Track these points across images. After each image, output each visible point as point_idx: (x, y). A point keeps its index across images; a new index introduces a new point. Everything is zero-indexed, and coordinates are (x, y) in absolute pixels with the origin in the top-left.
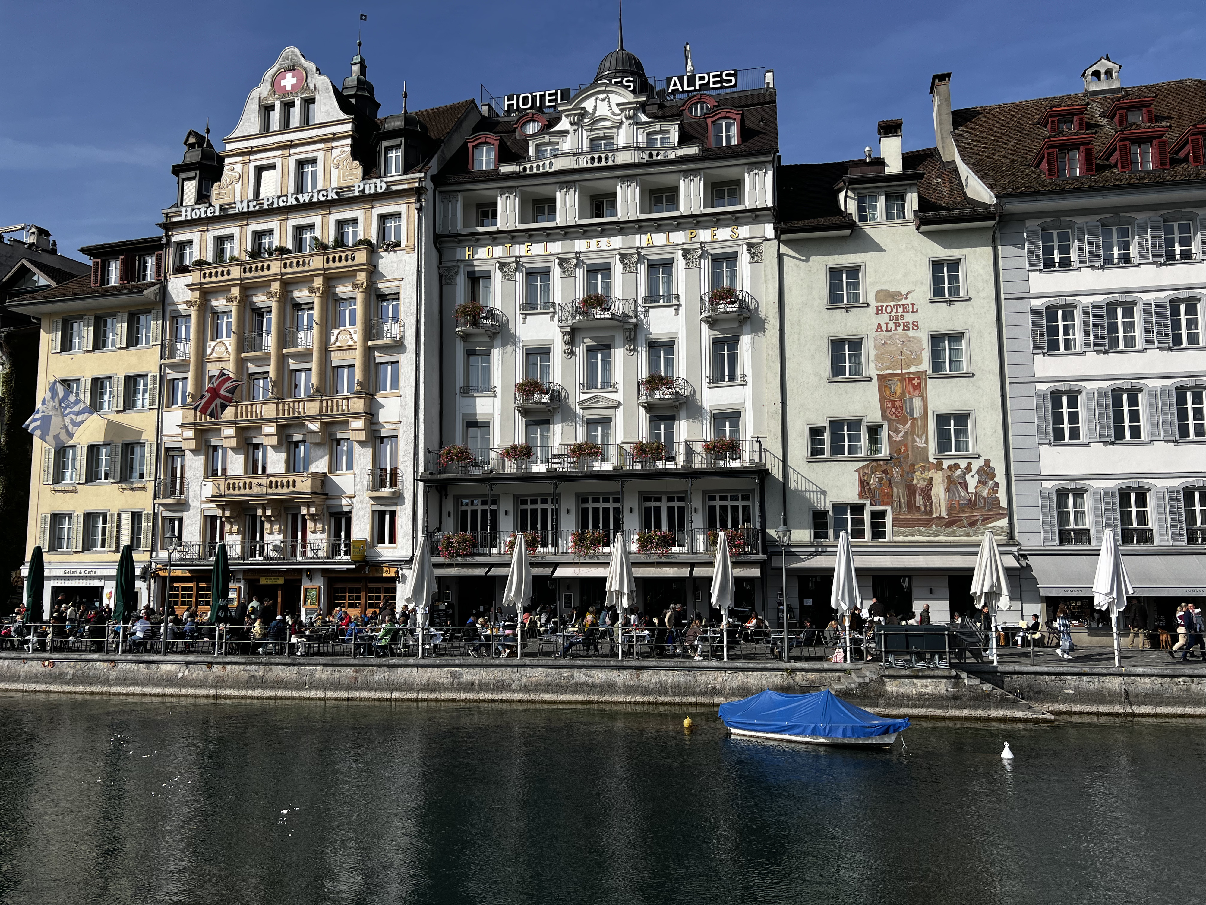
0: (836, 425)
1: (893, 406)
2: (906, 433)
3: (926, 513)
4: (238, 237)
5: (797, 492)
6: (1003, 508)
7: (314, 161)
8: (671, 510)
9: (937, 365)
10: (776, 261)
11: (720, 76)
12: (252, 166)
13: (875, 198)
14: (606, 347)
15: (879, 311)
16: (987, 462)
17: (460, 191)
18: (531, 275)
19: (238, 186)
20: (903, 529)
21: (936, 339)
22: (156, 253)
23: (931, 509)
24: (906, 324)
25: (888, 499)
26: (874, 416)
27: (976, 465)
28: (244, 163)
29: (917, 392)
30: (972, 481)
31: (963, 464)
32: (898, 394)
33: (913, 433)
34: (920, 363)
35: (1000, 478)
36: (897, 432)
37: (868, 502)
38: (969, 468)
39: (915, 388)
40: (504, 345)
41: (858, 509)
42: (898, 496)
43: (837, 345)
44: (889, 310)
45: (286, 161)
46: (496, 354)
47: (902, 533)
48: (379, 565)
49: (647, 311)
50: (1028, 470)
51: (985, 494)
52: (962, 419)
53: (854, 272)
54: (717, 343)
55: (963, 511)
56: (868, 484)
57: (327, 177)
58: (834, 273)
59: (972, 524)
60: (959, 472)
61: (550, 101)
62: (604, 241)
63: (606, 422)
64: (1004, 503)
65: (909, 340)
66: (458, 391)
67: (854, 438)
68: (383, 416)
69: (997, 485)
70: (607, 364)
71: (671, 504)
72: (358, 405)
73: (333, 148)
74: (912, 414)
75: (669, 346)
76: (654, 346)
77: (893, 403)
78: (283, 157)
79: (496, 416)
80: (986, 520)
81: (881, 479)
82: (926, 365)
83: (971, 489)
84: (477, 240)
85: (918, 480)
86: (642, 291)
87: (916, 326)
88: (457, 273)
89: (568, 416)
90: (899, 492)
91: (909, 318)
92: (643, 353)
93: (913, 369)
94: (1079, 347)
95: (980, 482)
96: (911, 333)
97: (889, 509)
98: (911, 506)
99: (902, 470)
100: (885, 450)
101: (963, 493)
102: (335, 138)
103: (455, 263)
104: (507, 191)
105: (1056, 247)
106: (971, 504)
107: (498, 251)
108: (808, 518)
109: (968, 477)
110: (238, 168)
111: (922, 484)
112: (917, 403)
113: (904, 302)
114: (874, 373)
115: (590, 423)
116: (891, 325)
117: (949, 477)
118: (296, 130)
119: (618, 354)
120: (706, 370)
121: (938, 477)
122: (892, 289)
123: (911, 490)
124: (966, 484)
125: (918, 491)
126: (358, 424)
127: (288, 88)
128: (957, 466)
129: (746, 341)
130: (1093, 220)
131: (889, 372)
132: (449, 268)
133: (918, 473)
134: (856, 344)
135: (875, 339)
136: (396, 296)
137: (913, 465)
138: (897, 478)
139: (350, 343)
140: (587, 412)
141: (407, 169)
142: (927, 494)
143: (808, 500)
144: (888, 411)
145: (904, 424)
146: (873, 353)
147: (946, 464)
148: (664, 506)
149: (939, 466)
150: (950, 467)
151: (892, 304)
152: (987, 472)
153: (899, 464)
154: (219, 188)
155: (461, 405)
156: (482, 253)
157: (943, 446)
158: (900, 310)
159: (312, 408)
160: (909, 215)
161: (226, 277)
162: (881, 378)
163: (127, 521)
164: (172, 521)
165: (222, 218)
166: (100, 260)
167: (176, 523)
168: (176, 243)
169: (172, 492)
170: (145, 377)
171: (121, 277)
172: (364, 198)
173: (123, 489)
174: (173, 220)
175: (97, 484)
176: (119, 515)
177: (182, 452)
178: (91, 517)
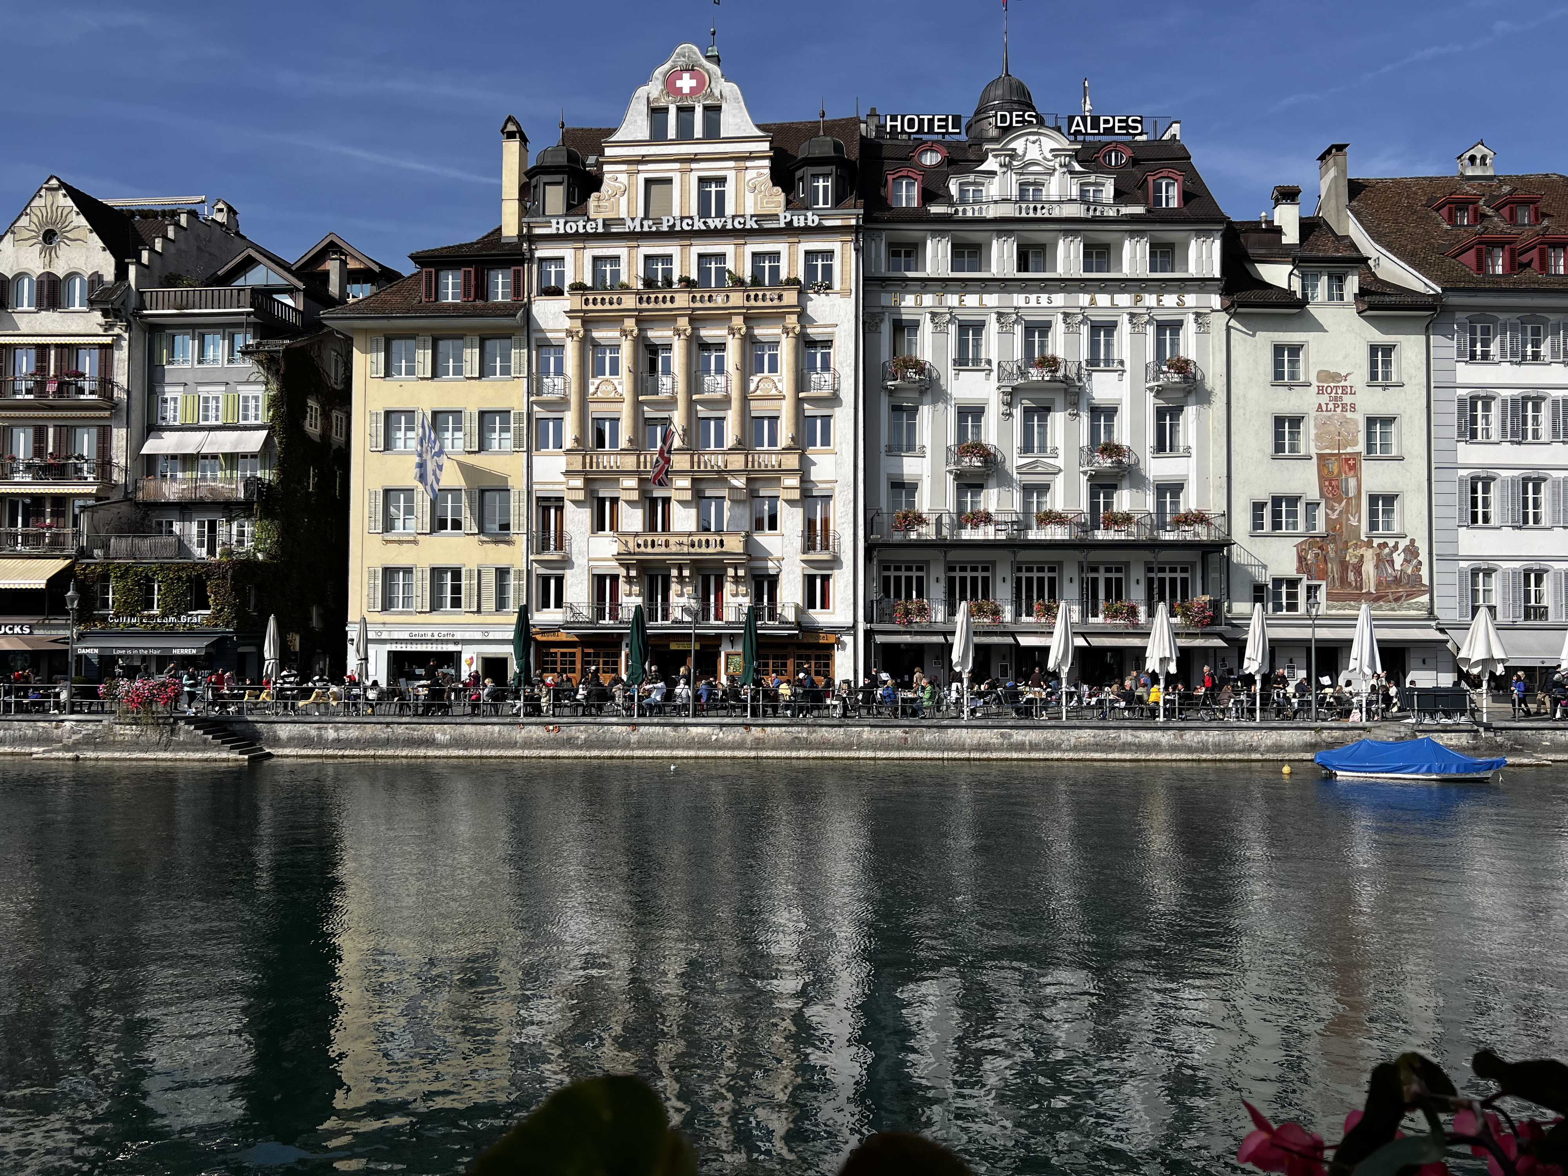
0: (1277, 501)
1: (1330, 484)
2: (1341, 511)
3: (1356, 588)
4: (626, 260)
5: (1239, 566)
6: (1425, 585)
7: (722, 181)
8: (1108, 581)
9: (1370, 448)
10: (1224, 333)
11: (1126, 121)
12: (641, 178)
13: (1316, 277)
14: (1044, 410)
15: (1320, 391)
16: (1413, 541)
17: (884, 230)
18: (963, 328)
19: (624, 200)
20: (1335, 603)
21: (1371, 421)
22: (513, 268)
23: (1361, 584)
24: (1344, 406)
25: (1323, 575)
26: (1313, 494)
27: (1403, 543)
28: (630, 173)
29: (1352, 472)
30: (1399, 559)
31: (1391, 543)
32: (1335, 473)
33: (1347, 512)
34: (1356, 444)
35: (1423, 557)
36: (1333, 510)
37: (1305, 577)
38: (1396, 547)
39: (1350, 469)
40: (934, 402)
41: (1293, 583)
42: (1332, 571)
43: (1279, 421)
44: (1329, 390)
45: (686, 177)
46: (925, 412)
47: (1334, 607)
48: (815, 630)
49: (1090, 375)
50: (1447, 550)
51: (1409, 572)
52: (1390, 499)
53: (1295, 350)
54: (1160, 413)
55: (1390, 587)
56: (1305, 559)
57: (741, 201)
58: (1278, 350)
59: (1397, 600)
60: (1387, 550)
61: (940, 127)
62: (1044, 297)
63: (1044, 489)
64: (1426, 581)
65: (1347, 421)
66: (883, 449)
67: (1292, 514)
68: (815, 474)
69: (1420, 563)
70: (1043, 427)
71: (1109, 575)
72: (792, 461)
73: (747, 168)
74: (1347, 494)
75: (1110, 412)
76: (1096, 412)
77: (1330, 481)
78: (682, 172)
79: (925, 478)
80: (1410, 595)
81: (1317, 555)
82: (1361, 447)
83: (1397, 566)
84: (905, 285)
85: (1351, 557)
86: (1084, 354)
87: (1353, 407)
88: (882, 321)
89: (1004, 480)
90: (1333, 568)
91: (1347, 399)
92: (1085, 418)
93: (1349, 450)
94: (1495, 436)
95: (1405, 560)
96: (1349, 415)
97: (1324, 583)
98: (1344, 581)
99: (1337, 548)
100: (1321, 527)
101: (1390, 570)
102: (750, 157)
103: (880, 310)
104: (935, 233)
105: (1479, 340)
106: (1397, 581)
107: (928, 300)
108: (1249, 592)
109: (1395, 555)
110: (623, 178)
111: (1354, 561)
112: (1352, 482)
113: (1343, 383)
114: (1313, 452)
115: (1028, 490)
116: (1331, 406)
117: (1378, 555)
118: (698, 142)
119: (1058, 420)
120: (1151, 439)
121: (1369, 555)
122: (1333, 370)
123: (1344, 566)
124: (1393, 561)
125: (1350, 568)
126: (794, 481)
127: (686, 90)
128: (1385, 545)
129: (1190, 412)
130: (1513, 317)
131: (1328, 451)
132: (873, 314)
133: (1351, 550)
134: (1296, 421)
135: (1316, 419)
136: (828, 344)
137: (1346, 542)
138: (1332, 554)
139: (774, 392)
140: (1024, 477)
141: (839, 201)
142: (1358, 571)
143: (1250, 574)
144: (1325, 489)
145: (1340, 503)
146: (1313, 432)
147: (1376, 542)
148: (1102, 576)
149: (1369, 544)
150: (1379, 545)
151: (1332, 385)
152: (1412, 551)
153: (1334, 541)
154: (599, 199)
155: (887, 465)
156: (909, 300)
157: (1373, 526)
158: (1340, 391)
159: (737, 462)
160: (1349, 297)
161: (615, 306)
162: (1320, 457)
163: (490, 579)
164: (546, 580)
165: (607, 236)
166: (433, 270)
167: (553, 582)
168: (541, 260)
169: (545, 547)
170: (505, 414)
171: (466, 294)
172: (790, 231)
173: (483, 542)
174: (537, 231)
175: (449, 535)
176: (479, 572)
177: (558, 503)
178: (437, 573)
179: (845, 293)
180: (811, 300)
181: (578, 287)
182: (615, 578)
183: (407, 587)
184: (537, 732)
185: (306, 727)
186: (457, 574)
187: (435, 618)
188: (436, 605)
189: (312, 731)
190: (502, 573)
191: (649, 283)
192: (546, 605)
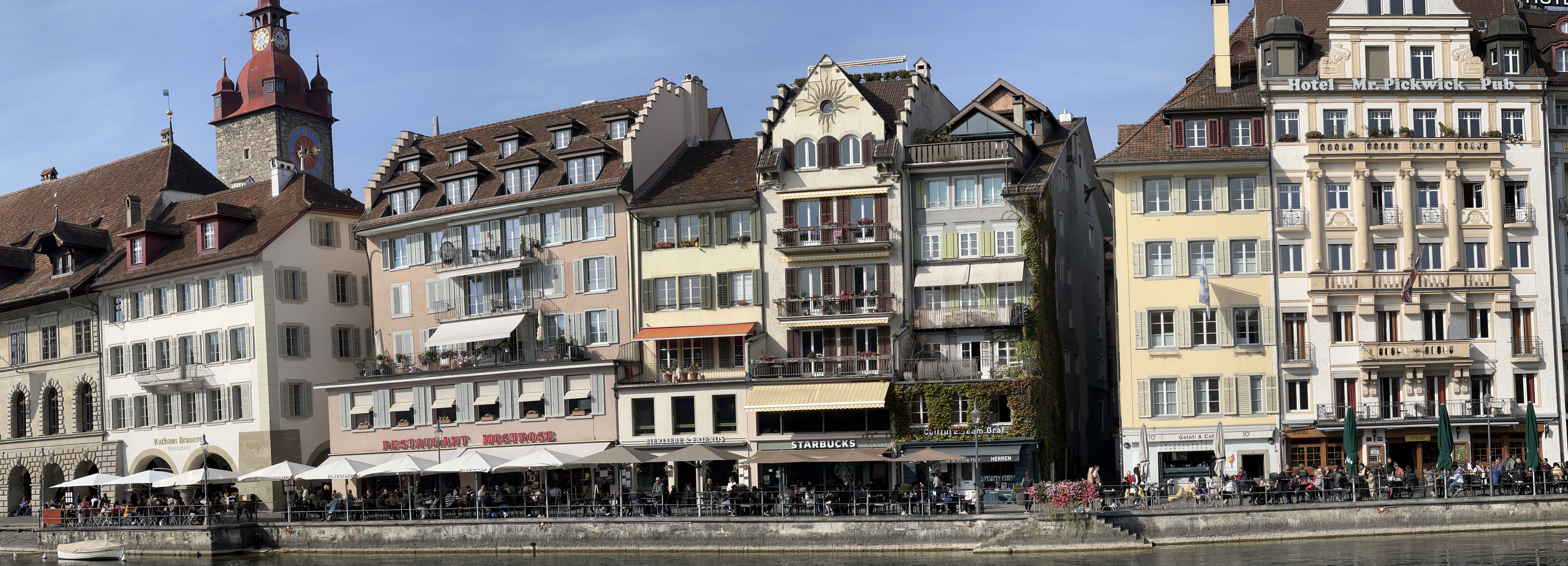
4: (1352, 113)
7: (1430, 50)
12: (1362, 46)
19: (1348, 63)
22: (1255, 119)
28: (1352, 42)
45: (1400, 46)
57: (1446, 66)
68: (1522, 290)
72: (1501, 280)
73: (1450, 41)
78: (1397, 41)
102: (1454, 31)
110: (1347, 46)
118: (1408, 17)
126: (1504, 296)
136: (1525, 183)
139: (1482, 223)
141: (1526, 68)
154: (1327, 61)
159: (1457, 280)
161: (1348, 151)
163: (1245, 385)
164: (1291, 385)
165: (1336, 93)
166: (1182, 121)
167: (1298, 386)
168: (1277, 111)
169: (1290, 356)
170: (1251, 243)
171: (1212, 140)
172: (1490, 93)
173: (1238, 354)
174: (1274, 88)
175: (1204, 349)
176: (1236, 379)
177: (1301, 318)
178: (1198, 381)
179: (1535, 143)
180: (1509, 148)
181: (1313, 136)
182: (1352, 382)
183: (1171, 395)
184: (1370, 514)
185: (1180, 518)
186: (1214, 382)
187: (1199, 422)
188: (1199, 410)
189: (1185, 521)
190: (1255, 380)
191: (1373, 133)
192: (1292, 406)
